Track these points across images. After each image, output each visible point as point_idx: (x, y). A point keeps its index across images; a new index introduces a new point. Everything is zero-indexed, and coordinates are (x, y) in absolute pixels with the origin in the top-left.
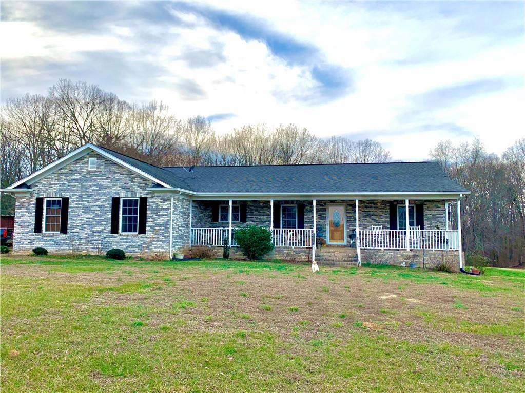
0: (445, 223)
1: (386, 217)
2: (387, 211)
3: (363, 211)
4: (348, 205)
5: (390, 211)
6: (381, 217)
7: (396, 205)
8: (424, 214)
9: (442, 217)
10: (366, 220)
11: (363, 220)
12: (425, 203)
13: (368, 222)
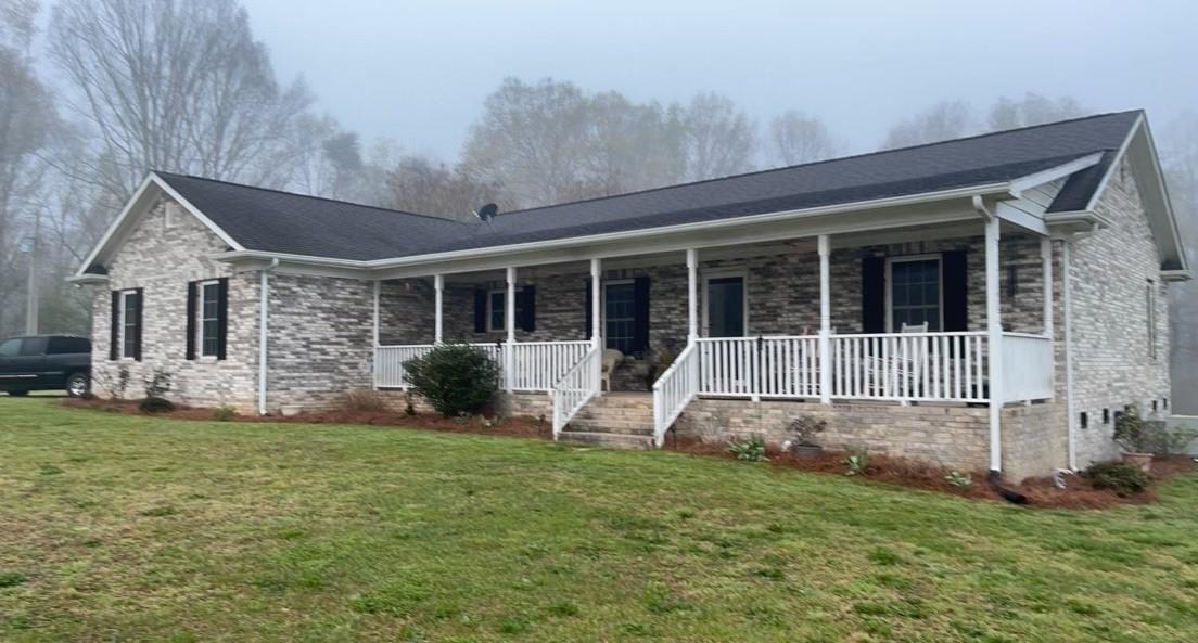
0: (1041, 309)
1: (853, 300)
2: (856, 282)
3: (791, 287)
4: (752, 269)
5: (864, 282)
6: (840, 300)
7: (881, 261)
8: (970, 285)
9: (1031, 290)
10: (798, 311)
11: (789, 311)
12: (973, 247)
13: (804, 318)
